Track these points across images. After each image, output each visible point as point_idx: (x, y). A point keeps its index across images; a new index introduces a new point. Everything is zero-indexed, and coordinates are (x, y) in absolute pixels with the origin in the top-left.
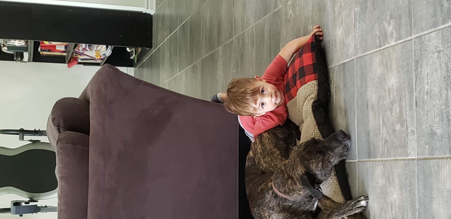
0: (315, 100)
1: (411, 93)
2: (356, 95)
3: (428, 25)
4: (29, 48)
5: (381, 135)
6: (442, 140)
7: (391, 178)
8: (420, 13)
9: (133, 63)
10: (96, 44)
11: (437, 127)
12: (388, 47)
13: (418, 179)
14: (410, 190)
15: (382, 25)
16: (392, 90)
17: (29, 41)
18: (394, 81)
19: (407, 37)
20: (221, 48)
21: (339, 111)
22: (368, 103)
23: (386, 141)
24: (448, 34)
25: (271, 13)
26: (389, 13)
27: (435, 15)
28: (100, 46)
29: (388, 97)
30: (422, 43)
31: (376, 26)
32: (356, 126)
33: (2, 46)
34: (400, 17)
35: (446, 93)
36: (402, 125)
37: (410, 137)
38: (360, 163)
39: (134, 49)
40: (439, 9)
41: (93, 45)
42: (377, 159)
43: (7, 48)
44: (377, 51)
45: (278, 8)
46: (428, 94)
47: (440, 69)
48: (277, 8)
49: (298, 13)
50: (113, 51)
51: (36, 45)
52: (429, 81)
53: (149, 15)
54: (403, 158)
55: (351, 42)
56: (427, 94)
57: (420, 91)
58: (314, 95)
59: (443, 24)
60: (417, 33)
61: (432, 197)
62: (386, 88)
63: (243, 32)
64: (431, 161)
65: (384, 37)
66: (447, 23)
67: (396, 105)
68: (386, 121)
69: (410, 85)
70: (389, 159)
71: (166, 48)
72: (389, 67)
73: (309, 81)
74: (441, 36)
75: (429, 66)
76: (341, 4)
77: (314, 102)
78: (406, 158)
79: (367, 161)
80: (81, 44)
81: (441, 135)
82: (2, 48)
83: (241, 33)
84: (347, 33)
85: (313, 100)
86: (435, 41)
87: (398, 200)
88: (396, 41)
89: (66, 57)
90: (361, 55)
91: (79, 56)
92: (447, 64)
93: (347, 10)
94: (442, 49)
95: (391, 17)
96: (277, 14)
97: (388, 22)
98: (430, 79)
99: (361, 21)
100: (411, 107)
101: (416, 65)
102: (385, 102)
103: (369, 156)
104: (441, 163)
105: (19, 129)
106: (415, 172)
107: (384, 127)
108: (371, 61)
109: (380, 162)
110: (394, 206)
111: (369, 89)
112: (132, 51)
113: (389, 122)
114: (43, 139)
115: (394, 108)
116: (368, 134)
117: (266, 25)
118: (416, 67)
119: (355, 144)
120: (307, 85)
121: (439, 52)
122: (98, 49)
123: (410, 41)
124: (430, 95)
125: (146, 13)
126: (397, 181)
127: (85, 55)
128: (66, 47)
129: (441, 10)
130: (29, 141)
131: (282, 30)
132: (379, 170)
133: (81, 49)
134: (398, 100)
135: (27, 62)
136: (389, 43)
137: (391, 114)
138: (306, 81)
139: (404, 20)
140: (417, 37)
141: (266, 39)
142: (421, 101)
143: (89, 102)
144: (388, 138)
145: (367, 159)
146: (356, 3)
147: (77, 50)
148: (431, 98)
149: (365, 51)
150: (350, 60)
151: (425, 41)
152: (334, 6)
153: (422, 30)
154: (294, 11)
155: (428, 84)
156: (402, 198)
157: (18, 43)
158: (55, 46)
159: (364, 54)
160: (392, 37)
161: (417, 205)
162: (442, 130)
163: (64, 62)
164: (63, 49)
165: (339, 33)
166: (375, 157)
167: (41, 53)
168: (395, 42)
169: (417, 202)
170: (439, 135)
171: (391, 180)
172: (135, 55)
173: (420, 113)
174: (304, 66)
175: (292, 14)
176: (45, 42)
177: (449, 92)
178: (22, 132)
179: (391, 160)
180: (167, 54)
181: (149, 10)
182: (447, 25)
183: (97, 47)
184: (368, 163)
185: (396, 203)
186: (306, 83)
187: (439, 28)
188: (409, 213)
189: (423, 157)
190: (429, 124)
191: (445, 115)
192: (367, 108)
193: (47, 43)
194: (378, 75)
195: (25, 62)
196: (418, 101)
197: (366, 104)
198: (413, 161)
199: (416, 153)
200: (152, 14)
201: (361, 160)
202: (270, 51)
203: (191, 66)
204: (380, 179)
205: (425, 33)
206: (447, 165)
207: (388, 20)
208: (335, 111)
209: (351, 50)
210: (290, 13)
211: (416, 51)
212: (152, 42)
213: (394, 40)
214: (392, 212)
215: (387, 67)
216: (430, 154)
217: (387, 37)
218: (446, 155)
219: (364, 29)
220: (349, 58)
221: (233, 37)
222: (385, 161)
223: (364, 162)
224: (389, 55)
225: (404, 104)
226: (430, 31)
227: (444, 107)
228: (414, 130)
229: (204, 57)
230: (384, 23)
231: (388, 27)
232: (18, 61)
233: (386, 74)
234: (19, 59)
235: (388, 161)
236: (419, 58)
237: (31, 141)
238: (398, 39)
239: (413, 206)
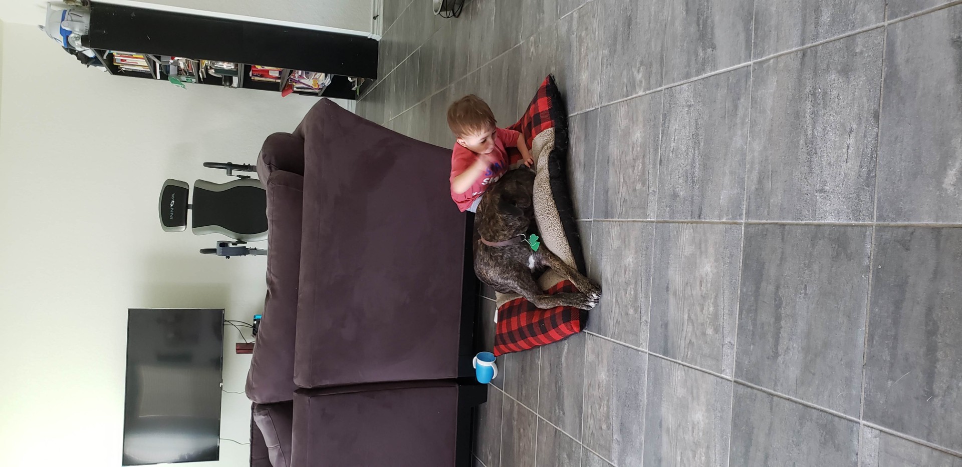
0: (552, 149)
1: (656, 150)
2: (597, 149)
3: (680, 76)
4: (239, 72)
5: (621, 194)
6: (684, 203)
7: (627, 240)
8: (672, 62)
9: (354, 95)
10: (314, 71)
11: (680, 189)
12: (635, 98)
13: (655, 243)
14: (646, 254)
15: (631, 72)
16: (636, 146)
17: (239, 64)
18: (639, 135)
19: (657, 88)
20: (453, 85)
21: (577, 165)
22: (609, 157)
23: (625, 201)
24: (701, 87)
25: (511, 49)
26: (639, 59)
27: (689, 65)
28: (319, 74)
29: (631, 153)
30: (671, 96)
31: (625, 73)
32: (595, 182)
33: (209, 68)
34: (651, 65)
35: (693, 152)
36: (643, 184)
37: (651, 198)
38: (595, 223)
39: (356, 79)
40: (693, 58)
41: (310, 72)
42: (613, 220)
43: (214, 71)
44: (623, 101)
45: (519, 44)
46: (674, 153)
47: (689, 125)
48: (517, 44)
49: (540, 51)
50: (333, 80)
51: (247, 69)
52: (676, 138)
53: (375, 40)
54: (641, 220)
55: (596, 88)
56: (673, 151)
57: (666, 148)
58: (551, 144)
59: (697, 75)
60: (668, 83)
61: (668, 263)
62: (630, 142)
63: (479, 68)
64: (671, 225)
65: (632, 85)
66: (700, 75)
67: (639, 162)
68: (626, 178)
69: (656, 141)
70: (626, 219)
71: (392, 81)
72: (635, 119)
73: (547, 127)
74: (693, 89)
75: (678, 121)
76: (588, 44)
77: (551, 153)
78: (645, 220)
79: (604, 221)
80: (297, 71)
81: (684, 198)
82: (209, 71)
83: (477, 70)
84: (592, 78)
85: (550, 150)
86: (686, 94)
87: (632, 264)
88: (645, 91)
89: (280, 84)
90: (606, 104)
91: (294, 84)
92: (696, 120)
93: (594, 52)
94: (693, 103)
95: (642, 63)
96: (518, 51)
97: (637, 68)
98: (677, 135)
99: (608, 66)
100: (655, 165)
101: (664, 120)
102: (628, 158)
103: (606, 217)
104: (681, 227)
105: (226, 163)
106: (653, 235)
107: (624, 185)
108: (616, 111)
109: (617, 222)
110: (628, 270)
111: (611, 143)
112: (355, 81)
113: (630, 180)
114: (254, 175)
115: (637, 165)
116: (607, 192)
117: (504, 63)
118: (663, 122)
119: (592, 202)
120: (543, 133)
121: (690, 106)
122: (315, 77)
123: (660, 93)
124: (676, 153)
125: (371, 39)
126: (633, 244)
127: (301, 83)
128: (280, 73)
129: (695, 60)
130: (237, 176)
131: (522, 69)
132: (615, 231)
133: (296, 76)
134: (642, 157)
135: (236, 88)
136: (637, 93)
137: (633, 171)
138: (542, 128)
139: (655, 68)
140: (667, 89)
141: (503, 78)
142: (666, 159)
143: (304, 139)
144: (627, 198)
145: (603, 219)
146: (604, 45)
147: (292, 77)
148: (677, 156)
149: (610, 100)
150: (594, 108)
151: (675, 93)
152: (580, 46)
153: (674, 81)
154: (537, 47)
155: (674, 141)
156: (637, 262)
157: (226, 66)
158: (268, 71)
159: (610, 103)
160: (640, 86)
161: (652, 270)
162: (686, 192)
163: (278, 90)
164: (277, 75)
165: (584, 77)
166: (612, 218)
167: (252, 78)
168: (643, 92)
169: (652, 267)
170: (681, 197)
171: (627, 243)
172: (358, 85)
173: (664, 173)
174: (539, 113)
175: (534, 52)
176: (257, 66)
177: (696, 152)
178: (230, 167)
179: (628, 221)
180: (393, 88)
181: (375, 35)
182: (700, 77)
183: (315, 75)
184: (604, 223)
185: (630, 267)
186: (542, 131)
187: (692, 80)
188: (643, 279)
189: (663, 219)
190: (672, 185)
191: (689, 176)
192: (608, 163)
193: (259, 67)
194: (622, 127)
195: (234, 87)
196: (663, 159)
197: (607, 159)
198: (652, 224)
199: (656, 215)
200: (378, 40)
201: (597, 219)
202: (507, 93)
203: (419, 103)
204: (615, 240)
205: (676, 84)
206: (687, 231)
207: (638, 66)
208: (573, 165)
209: (596, 98)
210: (532, 51)
211: (665, 104)
212: (378, 72)
213: (642, 89)
214: (625, 276)
215: (632, 119)
216: (670, 217)
217: (635, 86)
218: (687, 219)
219: (611, 75)
220: (593, 107)
221: (467, 74)
222: (623, 222)
223: (600, 222)
224: (636, 106)
225: (648, 161)
226: (682, 82)
227: (690, 167)
228: (655, 190)
229: (434, 93)
230: (633, 69)
231: (637, 75)
232: (227, 86)
233: (631, 127)
234: (228, 84)
235: (625, 222)
236: (668, 111)
237: (239, 176)
238: (647, 89)
239: (648, 271)
